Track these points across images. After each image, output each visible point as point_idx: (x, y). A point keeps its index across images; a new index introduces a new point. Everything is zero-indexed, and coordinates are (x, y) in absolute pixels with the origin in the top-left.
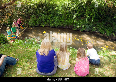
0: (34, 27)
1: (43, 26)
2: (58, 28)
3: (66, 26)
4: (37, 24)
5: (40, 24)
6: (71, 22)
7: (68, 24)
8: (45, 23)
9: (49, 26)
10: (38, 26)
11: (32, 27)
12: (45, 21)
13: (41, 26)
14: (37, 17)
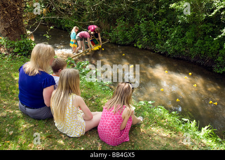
0: (120, 45)
1: (140, 47)
2: (174, 58)
3: (197, 57)
4: (128, 40)
5: (135, 42)
6: (212, 48)
7: (203, 52)
9: (153, 49)
10: (129, 45)
12: (146, 35)
13: (135, 45)
14: (132, 23)
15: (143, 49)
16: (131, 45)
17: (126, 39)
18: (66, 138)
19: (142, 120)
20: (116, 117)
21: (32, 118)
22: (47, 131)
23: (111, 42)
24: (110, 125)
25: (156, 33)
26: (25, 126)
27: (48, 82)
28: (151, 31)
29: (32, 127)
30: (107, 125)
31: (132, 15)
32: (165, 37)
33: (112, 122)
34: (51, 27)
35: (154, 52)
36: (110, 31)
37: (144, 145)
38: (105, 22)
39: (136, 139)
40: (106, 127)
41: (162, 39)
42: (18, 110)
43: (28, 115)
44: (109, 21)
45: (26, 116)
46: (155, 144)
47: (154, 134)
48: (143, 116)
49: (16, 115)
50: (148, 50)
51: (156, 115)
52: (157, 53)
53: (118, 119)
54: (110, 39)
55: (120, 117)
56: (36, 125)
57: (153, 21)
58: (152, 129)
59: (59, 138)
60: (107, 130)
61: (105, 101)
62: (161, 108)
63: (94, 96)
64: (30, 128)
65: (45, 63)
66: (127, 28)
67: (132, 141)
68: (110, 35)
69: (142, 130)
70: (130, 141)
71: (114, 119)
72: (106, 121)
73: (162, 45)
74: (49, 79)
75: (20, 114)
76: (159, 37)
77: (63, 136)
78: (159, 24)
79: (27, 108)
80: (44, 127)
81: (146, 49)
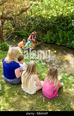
0: (49, 43)
1: (59, 44)
4: (52, 41)
5: (56, 42)
8: (61, 40)
9: (65, 45)
10: (53, 43)
11: (46, 43)
12: (62, 38)
13: (56, 44)
14: (54, 33)
15: (60, 45)
16: (54, 43)
17: (51, 40)
18: (27, 94)
19: (63, 85)
20: (51, 86)
21: (10, 84)
22: (18, 91)
23: (44, 42)
24: (48, 90)
25: (67, 37)
26: (7, 88)
27: (17, 66)
28: (64, 37)
29: (11, 89)
30: (47, 90)
31: (54, 29)
32: (71, 39)
33: (49, 89)
34: (16, 36)
35: (66, 47)
36: (43, 37)
37: (66, 98)
38: (41, 32)
39: (62, 96)
40: (46, 91)
41: (70, 40)
42: (3, 79)
43: (8, 82)
44: (43, 31)
45: (7, 82)
46: (71, 98)
47: (70, 92)
48: (63, 82)
49: (2, 82)
50: (63, 46)
51: (70, 82)
52: (67, 47)
53: (52, 87)
54: (44, 40)
55: (53, 86)
56: (12, 87)
57: (65, 31)
58: (69, 89)
59: (24, 95)
60: (47, 92)
61: (44, 74)
62: (72, 77)
63: (38, 72)
64: (9, 89)
65: (15, 57)
66: (52, 35)
67: (60, 96)
68: (44, 38)
69: (64, 90)
70: (59, 96)
71: (50, 87)
72: (46, 88)
73: (70, 43)
74: (17, 65)
75: (4, 82)
76: (68, 39)
77: (25, 93)
78: (68, 33)
79: (7, 79)
80: (16, 88)
81: (62, 45)
